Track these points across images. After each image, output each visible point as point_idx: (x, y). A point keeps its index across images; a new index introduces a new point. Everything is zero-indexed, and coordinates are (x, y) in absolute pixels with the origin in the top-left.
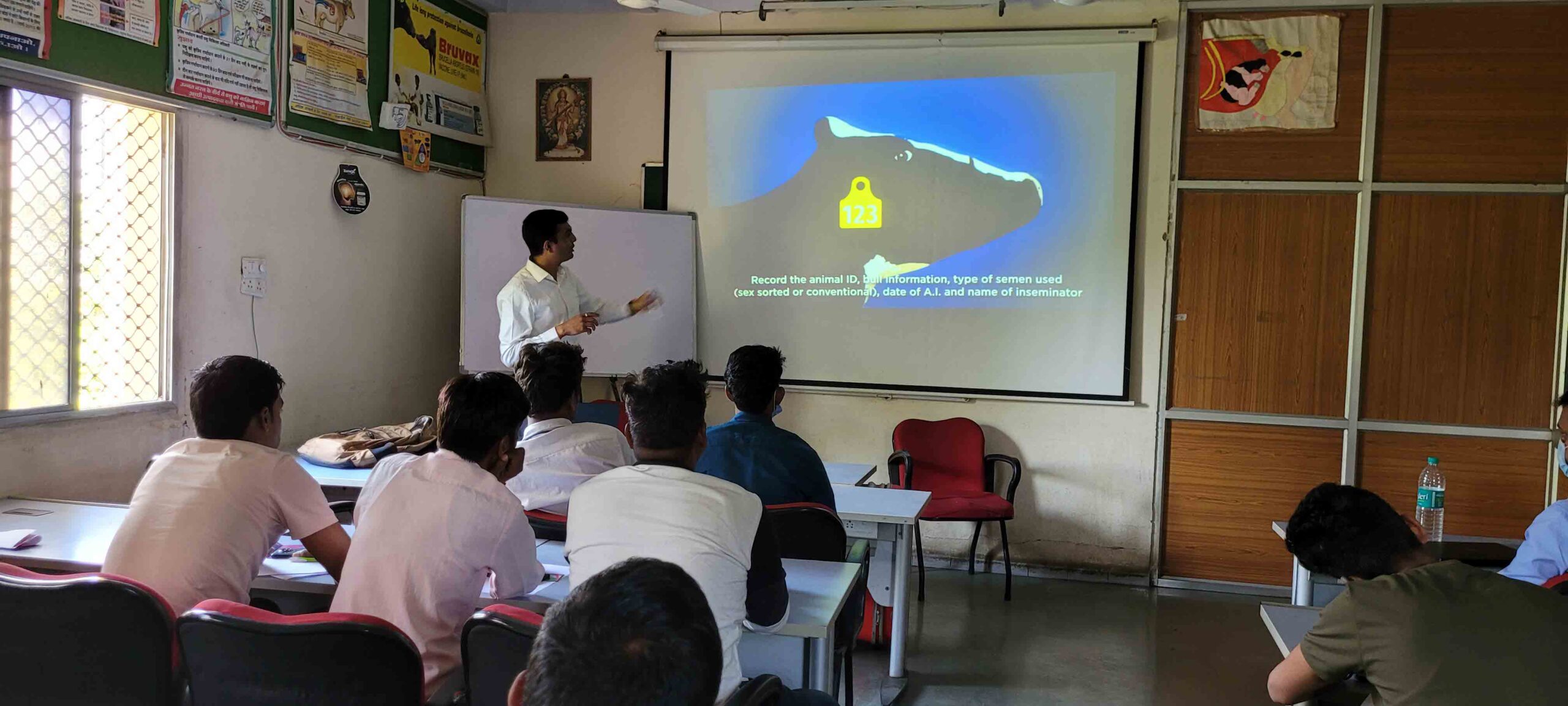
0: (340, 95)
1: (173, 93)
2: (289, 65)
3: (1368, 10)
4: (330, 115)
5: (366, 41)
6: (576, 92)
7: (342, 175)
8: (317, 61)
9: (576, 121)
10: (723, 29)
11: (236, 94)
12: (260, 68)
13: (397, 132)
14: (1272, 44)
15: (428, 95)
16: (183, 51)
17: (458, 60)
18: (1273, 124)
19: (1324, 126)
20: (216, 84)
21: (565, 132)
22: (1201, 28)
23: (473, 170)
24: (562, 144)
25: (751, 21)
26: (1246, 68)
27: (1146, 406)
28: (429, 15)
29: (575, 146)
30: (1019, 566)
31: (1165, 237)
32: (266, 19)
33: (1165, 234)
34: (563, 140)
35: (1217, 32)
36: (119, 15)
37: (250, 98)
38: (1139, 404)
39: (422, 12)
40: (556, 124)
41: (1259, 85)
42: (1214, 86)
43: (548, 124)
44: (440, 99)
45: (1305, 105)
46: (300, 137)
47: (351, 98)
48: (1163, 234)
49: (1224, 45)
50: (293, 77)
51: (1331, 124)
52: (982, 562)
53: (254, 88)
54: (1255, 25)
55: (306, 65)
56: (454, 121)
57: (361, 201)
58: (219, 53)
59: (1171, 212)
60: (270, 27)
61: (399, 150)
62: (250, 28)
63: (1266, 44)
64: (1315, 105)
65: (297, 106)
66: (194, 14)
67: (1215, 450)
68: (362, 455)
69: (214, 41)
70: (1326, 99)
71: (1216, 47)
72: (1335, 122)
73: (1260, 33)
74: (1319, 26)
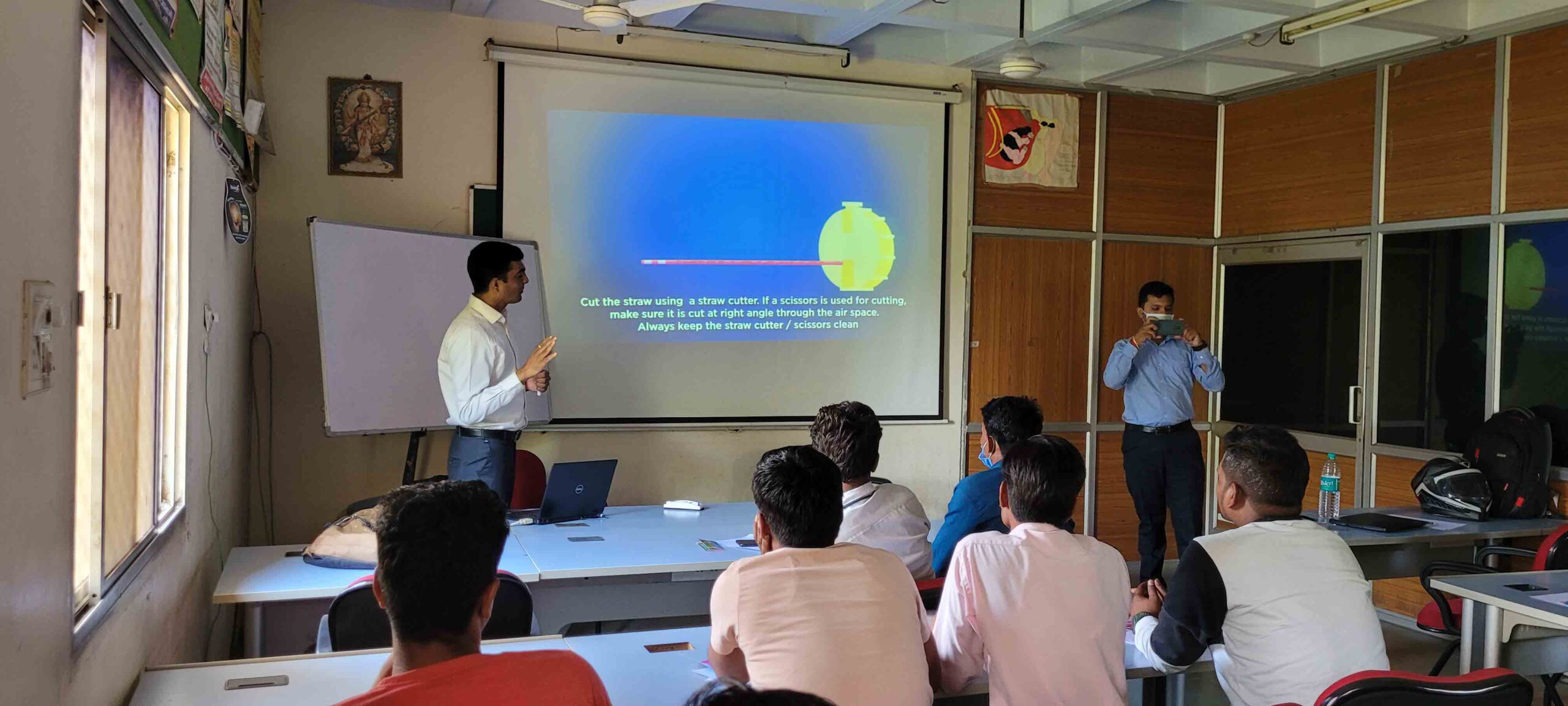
1: (201, 91)
2: (225, 50)
3: (1096, 94)
6: (382, 97)
7: (230, 190)
9: (383, 130)
10: (559, 45)
14: (1035, 116)
18: (1037, 183)
19: (1071, 186)
21: (367, 145)
22: (985, 97)
24: (364, 157)
25: (611, 44)
26: (1018, 134)
27: (951, 422)
29: (382, 160)
31: (964, 275)
33: (964, 272)
34: (365, 151)
35: (997, 101)
37: (219, 94)
40: (356, 132)
42: (995, 148)
43: (346, 131)
45: (1058, 168)
46: (222, 144)
47: (238, 95)
48: (962, 272)
49: (1002, 112)
50: (226, 65)
51: (1074, 184)
54: (1022, 97)
55: (229, 51)
57: (246, 227)
58: (215, 34)
59: (968, 252)
61: (246, 159)
63: (1030, 115)
64: (1064, 168)
65: (227, 104)
70: (1070, 164)
71: (996, 112)
72: (1077, 182)
73: (1024, 104)
74: (1066, 104)
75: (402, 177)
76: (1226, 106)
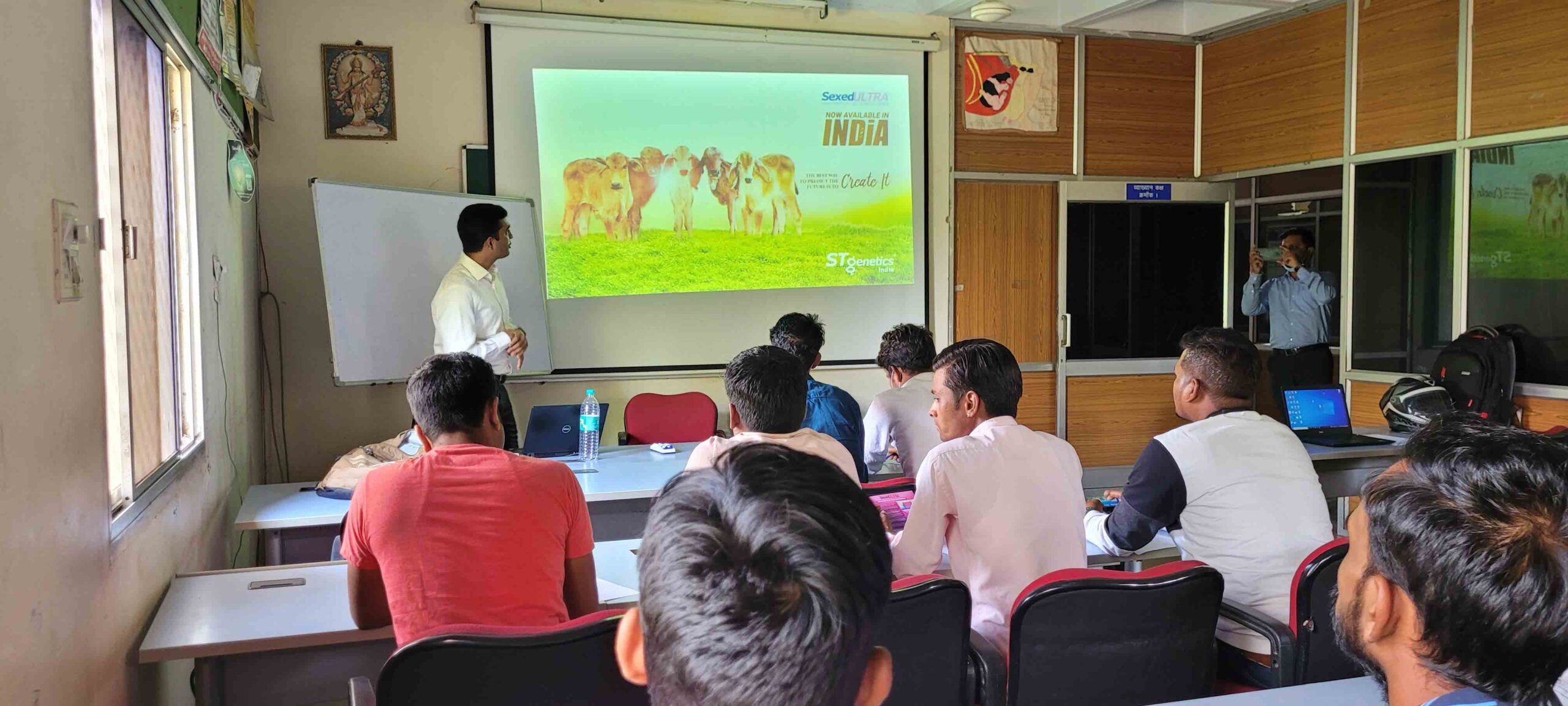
0: (233, 54)
1: (199, 45)
2: (221, 15)
3: (1074, 38)
6: (374, 62)
7: (232, 153)
8: (225, 10)
9: (376, 95)
10: (543, 6)
13: (244, 101)
14: (1014, 61)
18: (1016, 128)
19: (1050, 130)
20: (210, 37)
21: (362, 107)
22: (964, 44)
24: (359, 121)
26: (998, 79)
29: (376, 123)
31: (947, 220)
33: (947, 218)
34: (360, 115)
35: (976, 48)
37: (216, 55)
40: (350, 97)
41: (1006, 94)
42: (975, 94)
43: (340, 97)
45: (1037, 112)
46: (222, 105)
48: (945, 216)
49: (982, 60)
50: (223, 31)
51: (1054, 128)
53: (217, 43)
54: (1001, 44)
55: (224, 15)
57: (249, 186)
59: (950, 198)
63: (1009, 62)
64: (1044, 112)
65: (225, 66)
70: (1050, 108)
71: (976, 60)
72: (1057, 126)
73: (1005, 51)
74: (1044, 49)
75: (396, 140)
76: (1203, 46)
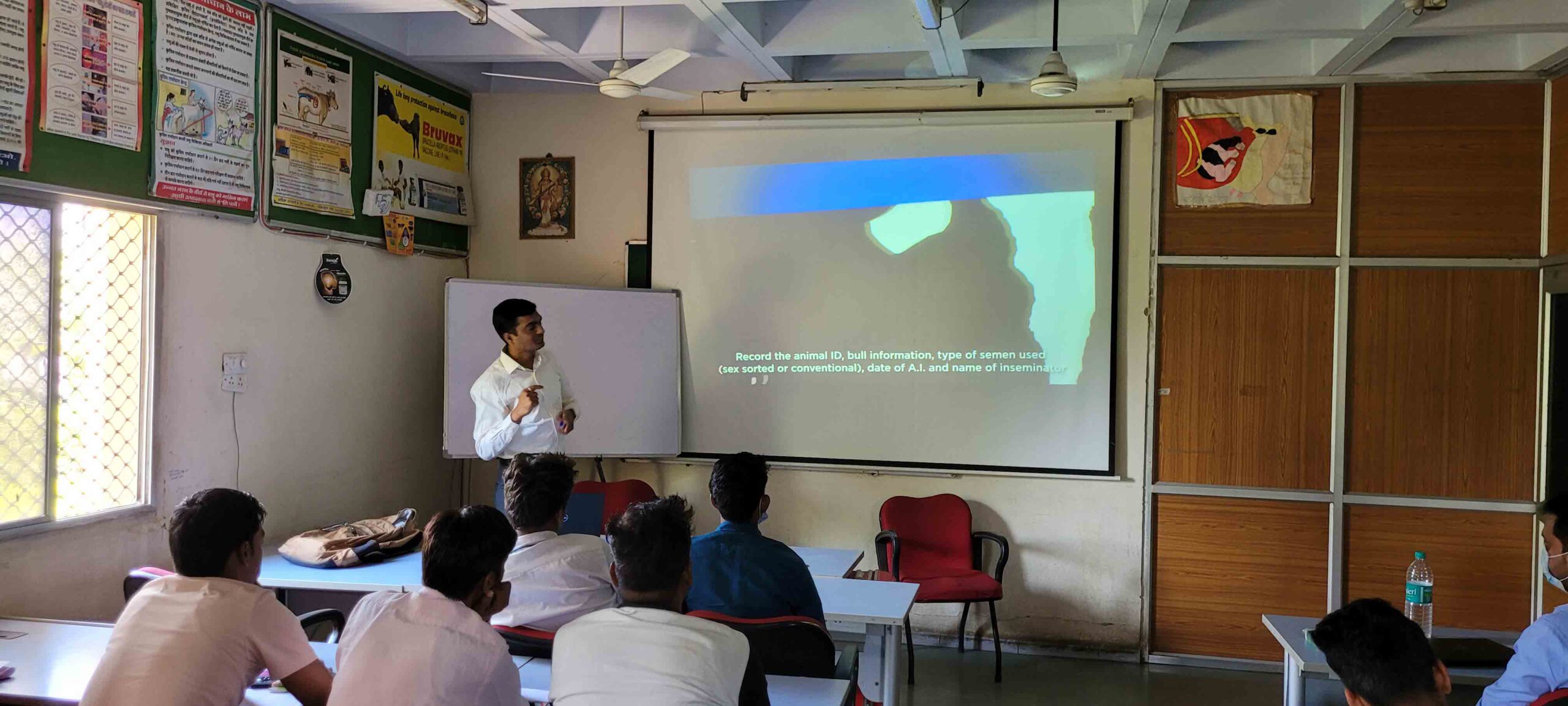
0: (322, 185)
1: (155, 196)
2: (271, 159)
3: (1340, 88)
4: (313, 206)
5: (349, 130)
6: (559, 171)
7: (325, 264)
8: (299, 153)
9: (559, 200)
10: (705, 108)
11: (216, 193)
12: (242, 165)
13: (381, 218)
14: (1247, 122)
15: (411, 179)
16: (166, 154)
17: (441, 141)
18: (1250, 201)
19: (1300, 202)
20: (197, 184)
21: (548, 212)
22: (1177, 106)
23: (457, 249)
24: (545, 222)
25: (733, 102)
26: (1222, 146)
27: (1132, 480)
28: (413, 100)
29: (559, 224)
30: (1009, 643)
31: (1146, 312)
32: (249, 116)
33: (1147, 309)
34: (546, 218)
35: (1193, 111)
36: (101, 122)
37: (233, 195)
38: (1125, 478)
39: (406, 97)
40: (540, 202)
41: (1235, 162)
42: (1190, 164)
43: (532, 203)
44: (424, 182)
45: (1281, 181)
46: (283, 230)
47: (335, 188)
48: (1143, 310)
49: (1200, 124)
50: (276, 170)
51: (1307, 200)
52: (971, 639)
53: (237, 185)
54: (1230, 104)
55: (289, 158)
56: (437, 203)
57: (343, 290)
58: (201, 153)
59: (1152, 287)
60: (253, 124)
61: (382, 235)
62: (233, 126)
63: (1240, 122)
64: (1291, 181)
65: (279, 200)
66: (177, 116)
67: (1201, 524)
68: (344, 554)
69: (197, 142)
70: (1301, 175)
71: (1191, 124)
72: (1311, 198)
73: (1233, 112)
74: (1292, 104)
75: (574, 238)
76: (1553, 82)
